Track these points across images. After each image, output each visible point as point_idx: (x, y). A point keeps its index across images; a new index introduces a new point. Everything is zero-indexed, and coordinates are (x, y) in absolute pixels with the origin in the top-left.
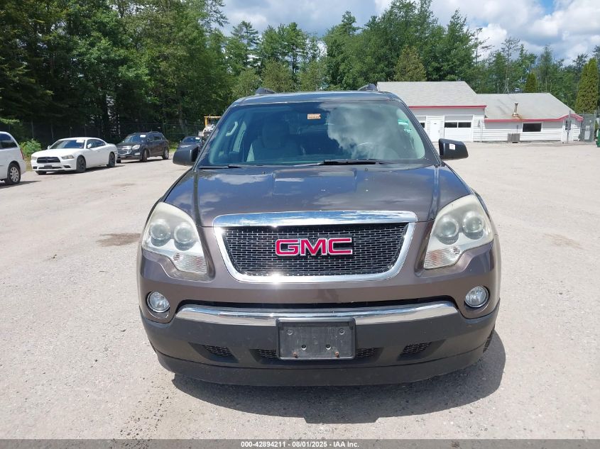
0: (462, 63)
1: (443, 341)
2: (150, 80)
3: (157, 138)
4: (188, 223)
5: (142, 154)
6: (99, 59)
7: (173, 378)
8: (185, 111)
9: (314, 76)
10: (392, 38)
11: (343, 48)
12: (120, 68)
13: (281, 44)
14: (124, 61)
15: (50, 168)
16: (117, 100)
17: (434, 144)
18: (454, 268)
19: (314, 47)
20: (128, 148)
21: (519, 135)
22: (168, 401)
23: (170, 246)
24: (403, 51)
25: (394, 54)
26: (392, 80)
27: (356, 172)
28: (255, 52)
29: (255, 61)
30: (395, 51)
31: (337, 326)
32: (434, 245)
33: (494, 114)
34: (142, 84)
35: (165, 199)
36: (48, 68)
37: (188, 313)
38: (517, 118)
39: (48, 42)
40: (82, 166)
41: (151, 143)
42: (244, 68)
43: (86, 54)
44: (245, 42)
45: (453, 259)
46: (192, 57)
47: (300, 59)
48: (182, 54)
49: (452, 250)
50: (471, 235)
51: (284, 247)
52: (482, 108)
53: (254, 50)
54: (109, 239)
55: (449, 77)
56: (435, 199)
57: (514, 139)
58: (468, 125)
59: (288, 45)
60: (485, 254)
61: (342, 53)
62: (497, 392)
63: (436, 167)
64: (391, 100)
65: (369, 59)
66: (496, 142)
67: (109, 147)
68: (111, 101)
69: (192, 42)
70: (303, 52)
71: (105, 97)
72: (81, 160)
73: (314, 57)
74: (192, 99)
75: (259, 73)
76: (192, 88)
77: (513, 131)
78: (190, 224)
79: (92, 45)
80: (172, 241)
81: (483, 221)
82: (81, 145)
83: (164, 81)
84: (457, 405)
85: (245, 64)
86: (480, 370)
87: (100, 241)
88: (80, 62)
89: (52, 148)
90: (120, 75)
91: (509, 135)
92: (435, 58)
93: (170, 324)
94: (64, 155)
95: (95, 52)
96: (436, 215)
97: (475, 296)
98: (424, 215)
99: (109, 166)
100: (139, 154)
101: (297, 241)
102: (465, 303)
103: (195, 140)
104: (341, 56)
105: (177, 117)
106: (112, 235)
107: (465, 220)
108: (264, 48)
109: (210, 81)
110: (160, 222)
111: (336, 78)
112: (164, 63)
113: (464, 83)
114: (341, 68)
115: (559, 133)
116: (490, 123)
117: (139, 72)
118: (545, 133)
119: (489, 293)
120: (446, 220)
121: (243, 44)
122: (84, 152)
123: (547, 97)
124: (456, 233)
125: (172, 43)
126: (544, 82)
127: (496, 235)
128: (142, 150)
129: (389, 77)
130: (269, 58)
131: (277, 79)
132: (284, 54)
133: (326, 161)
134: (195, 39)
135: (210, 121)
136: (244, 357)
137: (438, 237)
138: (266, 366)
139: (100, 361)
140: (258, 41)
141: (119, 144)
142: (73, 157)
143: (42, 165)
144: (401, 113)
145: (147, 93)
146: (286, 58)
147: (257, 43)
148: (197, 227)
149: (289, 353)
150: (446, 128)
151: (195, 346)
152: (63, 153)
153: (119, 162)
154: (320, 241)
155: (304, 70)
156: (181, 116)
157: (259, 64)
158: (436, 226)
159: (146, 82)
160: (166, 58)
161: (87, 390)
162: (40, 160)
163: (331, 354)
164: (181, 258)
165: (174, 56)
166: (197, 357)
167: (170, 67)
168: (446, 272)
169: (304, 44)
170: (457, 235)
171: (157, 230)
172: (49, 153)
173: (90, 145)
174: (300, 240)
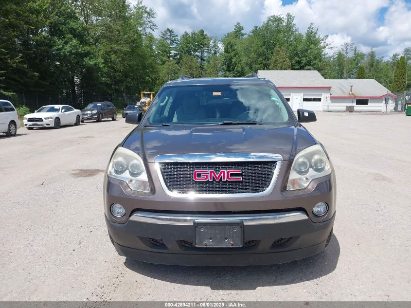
0: (315, 58)
1: (299, 237)
2: (104, 67)
3: (108, 106)
4: (138, 160)
5: (99, 117)
6: (70, 52)
7: (125, 262)
8: (128, 88)
9: (215, 66)
10: (268, 41)
11: (235, 48)
12: (85, 59)
13: (193, 44)
14: (87, 54)
15: (36, 125)
16: (81, 80)
17: (294, 112)
18: (306, 190)
19: (215, 46)
20: (89, 112)
21: (353, 107)
22: (122, 275)
23: (126, 175)
24: (275, 50)
25: (269, 52)
26: (268, 69)
27: (244, 130)
28: (175, 49)
29: (176, 55)
30: (270, 49)
31: (232, 226)
32: (293, 175)
33: (336, 92)
34: (99, 69)
35: (123, 145)
36: (36, 58)
37: (137, 217)
38: (352, 96)
39: (37, 41)
40: (58, 124)
41: (105, 110)
42: (168, 59)
43: (62, 49)
44: (169, 42)
45: (306, 185)
46: (133, 52)
47: (205, 54)
48: (126, 49)
49: (304, 179)
50: (317, 170)
51: (199, 175)
52: (329, 88)
53: (175, 47)
54: (78, 173)
55: (307, 67)
56: (294, 147)
57: (350, 110)
58: (319, 100)
59: (198, 45)
60: (326, 181)
61: (234, 50)
62: (334, 272)
63: (296, 127)
64: (267, 84)
65: (253, 55)
66: (339, 111)
67: (76, 111)
68: (77, 80)
69: (133, 42)
70: (208, 50)
71: (73, 78)
72: (57, 120)
73: (215, 53)
74: (133, 80)
75: (178, 63)
76: (133, 72)
77: (350, 104)
78: (139, 161)
79: (66, 43)
80: (127, 172)
81: (324, 161)
82: (57, 110)
83: (114, 67)
84: (308, 280)
85: (169, 57)
86: (323, 258)
87: (72, 174)
88: (58, 54)
89: (38, 112)
90: (84, 63)
91: (347, 107)
92: (297, 55)
93: (125, 224)
94: (45, 117)
95: (68, 48)
96: (295, 156)
97: (319, 208)
98: (287, 157)
99: (76, 124)
100: (96, 116)
101: (207, 172)
102: (313, 213)
103: (134, 108)
104: (233, 53)
105: (122, 92)
106: (80, 170)
107: (313, 160)
108: (182, 46)
109: (144, 67)
110: (120, 159)
111: (230, 67)
112: (114, 56)
113: (316, 71)
114: (234, 60)
115: (380, 106)
116: (334, 99)
117: (98, 61)
118: (371, 106)
119: (328, 206)
120: (301, 160)
121: (168, 43)
122: (59, 115)
123: (372, 82)
124: (307, 168)
125: (119, 42)
126: (370, 71)
127: (333, 170)
128: (98, 114)
129: (266, 67)
130: (185, 53)
131: (190, 67)
132: (195, 51)
133: (225, 122)
134: (135, 40)
135: (145, 95)
136: (172, 246)
137: (296, 170)
138: (186, 252)
139: (76, 250)
140: (177, 42)
141: (83, 110)
142: (52, 118)
143: (31, 123)
144: (273, 92)
145: (102, 76)
146: (197, 53)
147: (176, 43)
148: (144, 163)
149: (201, 243)
150: (304, 102)
151: (141, 238)
152: (45, 115)
153: (83, 122)
154: (222, 172)
155: (208, 62)
156: (125, 92)
157: (178, 57)
158: (295, 164)
159: (102, 68)
160: (115, 52)
161: (69, 268)
162: (30, 120)
163: (228, 244)
164: (133, 182)
165: (120, 50)
166: (142, 246)
167: (118, 58)
168: (301, 193)
169: (209, 44)
170: (308, 169)
171: (118, 164)
172: (36, 115)
173: (63, 110)
174: (209, 171)
